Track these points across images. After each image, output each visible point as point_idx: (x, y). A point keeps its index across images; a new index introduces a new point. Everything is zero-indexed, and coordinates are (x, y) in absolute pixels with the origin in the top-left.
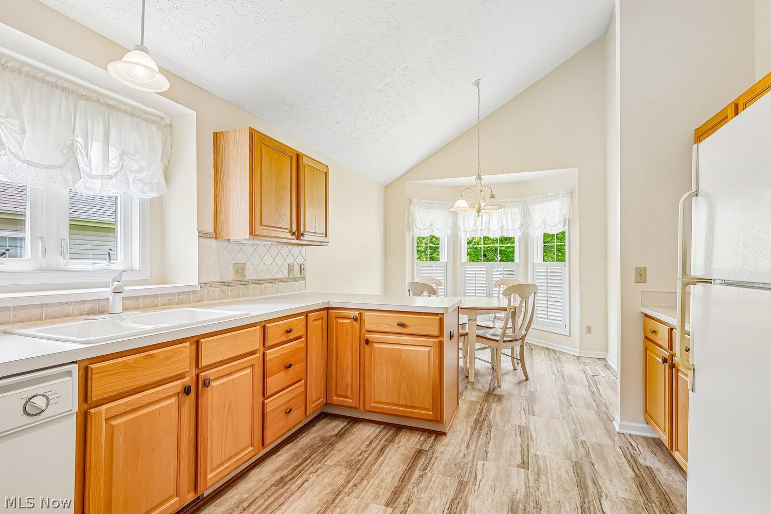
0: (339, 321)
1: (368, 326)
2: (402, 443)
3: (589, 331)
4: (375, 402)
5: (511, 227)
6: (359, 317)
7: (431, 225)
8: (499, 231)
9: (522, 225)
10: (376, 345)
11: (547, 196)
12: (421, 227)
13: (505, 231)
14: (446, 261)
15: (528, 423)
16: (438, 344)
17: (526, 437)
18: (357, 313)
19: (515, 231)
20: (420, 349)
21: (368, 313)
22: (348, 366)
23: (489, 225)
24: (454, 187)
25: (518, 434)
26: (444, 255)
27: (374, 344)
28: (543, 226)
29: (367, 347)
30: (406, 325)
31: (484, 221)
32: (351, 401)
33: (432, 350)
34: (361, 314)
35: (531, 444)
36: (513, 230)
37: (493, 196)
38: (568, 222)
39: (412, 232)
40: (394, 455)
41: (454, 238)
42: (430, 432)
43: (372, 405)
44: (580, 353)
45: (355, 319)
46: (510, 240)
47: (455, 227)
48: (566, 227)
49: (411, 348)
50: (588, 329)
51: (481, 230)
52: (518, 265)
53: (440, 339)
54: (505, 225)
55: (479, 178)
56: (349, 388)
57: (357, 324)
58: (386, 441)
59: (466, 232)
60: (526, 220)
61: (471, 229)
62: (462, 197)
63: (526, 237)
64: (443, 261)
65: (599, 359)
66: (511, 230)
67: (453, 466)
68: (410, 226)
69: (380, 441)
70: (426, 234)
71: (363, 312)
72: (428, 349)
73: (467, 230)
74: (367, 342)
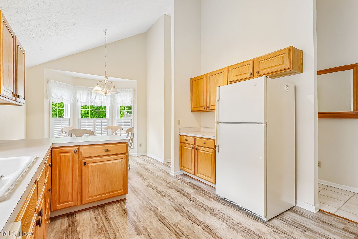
0: (61, 155)
1: (84, 155)
2: (112, 211)
3: (141, 145)
4: (89, 197)
5: (105, 102)
6: (78, 151)
7: (61, 97)
8: (100, 103)
9: (111, 101)
10: (90, 165)
11: (123, 90)
12: (55, 97)
13: (103, 103)
14: (69, 117)
15: (148, 183)
16: (126, 157)
17: (153, 187)
18: (76, 148)
19: (108, 104)
20: (117, 161)
21: (84, 147)
22: (69, 182)
23: (95, 100)
24: (74, 77)
25: (150, 188)
26: (68, 115)
27: (89, 164)
28: (122, 103)
29: (84, 167)
30: (110, 150)
31: (92, 98)
32: (72, 202)
33: (123, 160)
34: (79, 149)
35: (158, 189)
36: (107, 103)
37: (114, 87)
38: (133, 102)
39: (49, 100)
40: (115, 217)
41: (74, 106)
42: (119, 201)
43: (87, 199)
44: (138, 155)
45: (76, 152)
46: (105, 108)
47: (75, 99)
48: (132, 104)
49: (112, 162)
50: (140, 145)
51: (91, 102)
52: (108, 120)
53: (126, 154)
54: (103, 100)
55: (106, 77)
56: (70, 195)
57: (76, 155)
58: (103, 214)
59: (82, 102)
60: (113, 99)
61: (84, 101)
62: (98, 85)
63: (112, 107)
64: (67, 117)
65: (144, 155)
66: (106, 103)
67: (143, 208)
68: (48, 96)
69: (100, 215)
70: (57, 102)
71: (80, 147)
72: (121, 160)
73: (82, 101)
74: (85, 164)
